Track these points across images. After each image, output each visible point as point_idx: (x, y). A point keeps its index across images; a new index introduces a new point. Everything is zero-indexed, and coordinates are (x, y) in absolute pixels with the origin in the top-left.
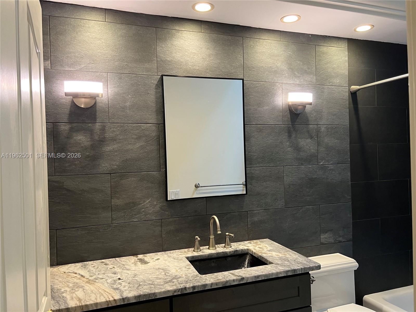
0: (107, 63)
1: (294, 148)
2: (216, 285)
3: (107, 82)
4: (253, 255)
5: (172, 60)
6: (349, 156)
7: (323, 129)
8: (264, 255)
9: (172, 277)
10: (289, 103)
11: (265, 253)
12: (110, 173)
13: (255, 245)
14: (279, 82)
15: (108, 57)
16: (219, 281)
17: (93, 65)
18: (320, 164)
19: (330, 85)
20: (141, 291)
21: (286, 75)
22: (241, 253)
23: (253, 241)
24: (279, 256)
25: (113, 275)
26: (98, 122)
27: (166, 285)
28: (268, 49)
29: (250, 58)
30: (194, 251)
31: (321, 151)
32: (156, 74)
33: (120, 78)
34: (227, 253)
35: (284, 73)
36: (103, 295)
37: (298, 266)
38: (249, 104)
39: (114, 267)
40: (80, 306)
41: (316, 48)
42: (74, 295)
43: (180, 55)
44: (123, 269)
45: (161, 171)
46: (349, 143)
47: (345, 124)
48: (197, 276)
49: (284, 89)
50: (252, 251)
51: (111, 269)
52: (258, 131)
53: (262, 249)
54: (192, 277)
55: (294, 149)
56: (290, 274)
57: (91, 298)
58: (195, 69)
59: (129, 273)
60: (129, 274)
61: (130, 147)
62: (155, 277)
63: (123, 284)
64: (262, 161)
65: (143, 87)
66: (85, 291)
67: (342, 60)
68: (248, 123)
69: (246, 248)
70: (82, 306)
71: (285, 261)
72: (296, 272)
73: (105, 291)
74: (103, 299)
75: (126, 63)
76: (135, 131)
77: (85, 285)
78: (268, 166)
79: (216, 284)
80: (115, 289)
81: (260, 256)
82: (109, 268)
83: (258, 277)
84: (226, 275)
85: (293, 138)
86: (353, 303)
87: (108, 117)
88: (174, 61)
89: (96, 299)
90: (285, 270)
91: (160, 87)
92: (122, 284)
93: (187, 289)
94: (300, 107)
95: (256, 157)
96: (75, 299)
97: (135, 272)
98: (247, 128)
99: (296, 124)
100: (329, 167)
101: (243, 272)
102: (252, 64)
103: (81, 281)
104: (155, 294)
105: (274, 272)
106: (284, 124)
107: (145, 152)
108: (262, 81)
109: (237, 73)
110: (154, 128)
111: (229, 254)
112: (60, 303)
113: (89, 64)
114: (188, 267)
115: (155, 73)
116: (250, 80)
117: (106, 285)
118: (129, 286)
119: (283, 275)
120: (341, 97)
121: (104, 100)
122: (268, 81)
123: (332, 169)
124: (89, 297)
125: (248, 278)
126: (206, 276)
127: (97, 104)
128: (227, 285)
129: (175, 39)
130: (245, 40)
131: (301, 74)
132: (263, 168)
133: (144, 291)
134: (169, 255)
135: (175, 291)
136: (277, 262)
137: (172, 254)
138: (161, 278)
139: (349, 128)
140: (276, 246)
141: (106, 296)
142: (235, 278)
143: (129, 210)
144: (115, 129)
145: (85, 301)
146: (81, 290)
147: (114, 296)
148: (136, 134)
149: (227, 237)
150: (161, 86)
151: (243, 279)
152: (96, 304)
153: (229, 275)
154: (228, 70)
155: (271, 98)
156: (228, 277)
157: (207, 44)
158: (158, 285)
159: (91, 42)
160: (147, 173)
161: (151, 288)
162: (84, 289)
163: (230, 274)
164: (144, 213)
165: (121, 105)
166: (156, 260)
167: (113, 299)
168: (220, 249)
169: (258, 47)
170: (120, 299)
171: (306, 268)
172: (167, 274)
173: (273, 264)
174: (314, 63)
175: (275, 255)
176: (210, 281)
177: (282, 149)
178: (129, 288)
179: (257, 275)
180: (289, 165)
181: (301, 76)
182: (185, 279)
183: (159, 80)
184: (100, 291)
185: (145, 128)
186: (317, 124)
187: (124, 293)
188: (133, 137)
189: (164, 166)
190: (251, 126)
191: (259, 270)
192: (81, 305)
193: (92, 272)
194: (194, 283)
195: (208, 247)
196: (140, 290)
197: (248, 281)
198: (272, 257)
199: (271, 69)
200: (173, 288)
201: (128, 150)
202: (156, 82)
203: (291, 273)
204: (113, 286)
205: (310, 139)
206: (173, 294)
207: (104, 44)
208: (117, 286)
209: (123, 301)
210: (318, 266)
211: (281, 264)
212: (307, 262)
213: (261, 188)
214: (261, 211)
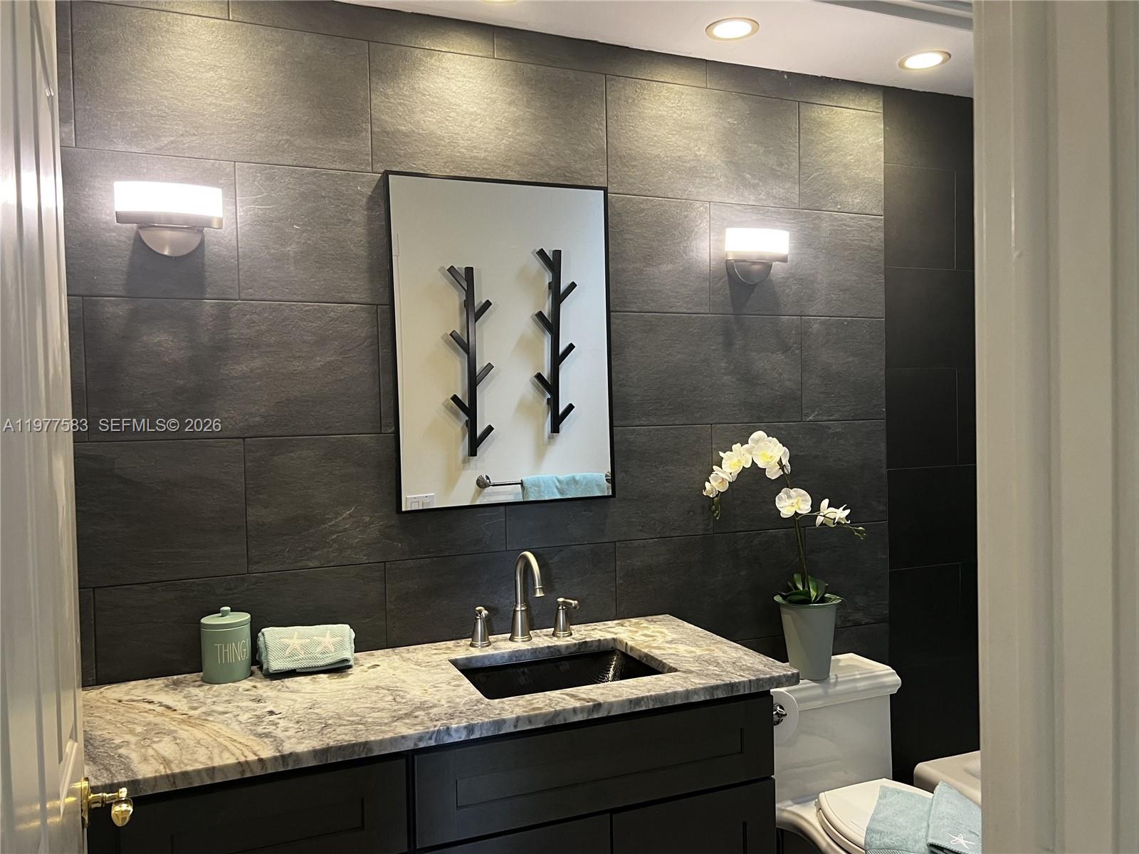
0: (233, 135)
1: (738, 376)
2: (527, 723)
3: (233, 187)
4: (629, 653)
5: (414, 131)
6: (884, 399)
7: (816, 327)
8: (656, 653)
9: (414, 706)
10: (727, 255)
11: (659, 648)
12: (242, 436)
13: (635, 629)
14: (702, 198)
15: (237, 118)
16: (537, 712)
17: (194, 138)
18: (808, 420)
19: (836, 210)
20: (329, 738)
21: (721, 180)
22: (596, 649)
23: (630, 621)
24: (695, 652)
25: (254, 705)
26: (207, 296)
27: (395, 724)
28: (674, 109)
29: (624, 131)
30: (472, 645)
31: (811, 385)
32: (369, 169)
33: (271, 178)
34: (559, 651)
35: (714, 175)
36: (228, 750)
37: (741, 676)
38: (622, 257)
39: (255, 687)
40: (168, 776)
41: (801, 110)
42: (150, 752)
43: (434, 118)
44: (279, 690)
45: (383, 432)
46: (884, 364)
47: (872, 315)
48: (478, 701)
49: (713, 219)
50: (625, 645)
51: (248, 690)
52: (644, 330)
53: (651, 639)
54: (465, 704)
55: (738, 380)
56: (720, 695)
57: (196, 756)
58: (476, 158)
59: (297, 698)
60: (296, 701)
61: (298, 366)
62: (368, 708)
63: (282, 723)
64: (656, 409)
65: (333, 204)
66: (178, 741)
67: (868, 143)
68: (618, 309)
69: (609, 636)
70: (174, 775)
71: (710, 664)
72: (735, 689)
73: (235, 741)
74: (228, 758)
75: (288, 137)
76: (312, 322)
77: (178, 729)
78: (670, 423)
79: (530, 719)
80: (260, 735)
81: (647, 655)
82: (240, 689)
83: (638, 701)
84: (554, 697)
85: (738, 351)
86: (884, 779)
87: (237, 282)
88: (419, 134)
89: (211, 758)
90: (708, 685)
91: (380, 205)
92: (278, 724)
93: (453, 733)
94: (756, 267)
96: (153, 761)
97: (314, 697)
98: (617, 321)
99: (745, 311)
100: (830, 428)
101: (600, 691)
102: (630, 149)
103: (167, 719)
104: (367, 746)
105: (679, 689)
106: (715, 312)
107: (340, 380)
108: (656, 195)
109: (590, 171)
110: (364, 315)
111: (565, 653)
112: (113, 769)
113: (182, 135)
114: (458, 683)
115: (368, 164)
116: (625, 192)
117: (237, 728)
118: (298, 728)
119: (702, 698)
120: (865, 243)
121: (226, 235)
122: (672, 196)
123: (837, 433)
124: (192, 754)
125: (611, 704)
126: (503, 702)
127: (206, 246)
128: (557, 723)
129: (422, 74)
130: (612, 82)
131: (760, 180)
132: (658, 429)
133: (339, 738)
134: (406, 655)
135: (420, 738)
136: (688, 666)
137: (413, 652)
138: (384, 709)
139: (884, 324)
140: (689, 631)
141: (238, 753)
142: (578, 704)
143: (297, 538)
144: (255, 317)
145: (180, 763)
146: (167, 739)
147: (258, 750)
148: (313, 330)
149: (560, 608)
150: (382, 203)
151: (598, 706)
152: (211, 771)
153: (564, 699)
154: (566, 163)
155: (680, 242)
156: (559, 702)
157: (510, 90)
158: (374, 723)
159: (187, 76)
160: (345, 438)
161: (356, 730)
162: (175, 738)
163: (564, 696)
164: (336, 546)
165: (273, 251)
166: (369, 668)
167: (257, 758)
168: (542, 640)
169: (647, 104)
170: (275, 758)
171: (762, 679)
172: (398, 699)
173: (679, 671)
174: (794, 151)
175: (686, 651)
176: (512, 712)
177: (708, 379)
178: (298, 732)
179: (635, 696)
180: (726, 421)
181: (761, 184)
182: (448, 709)
183: (377, 184)
184: (221, 740)
185: (339, 315)
186: (802, 314)
187: (284, 744)
188: (305, 338)
189: (392, 420)
190: (627, 315)
191: (641, 687)
192: (169, 772)
193: (195, 698)
194: (471, 717)
195: (509, 635)
196: (328, 736)
197: (612, 714)
198: (677, 655)
199: (680, 164)
200: (415, 730)
201: (292, 373)
202: (368, 191)
203: (724, 693)
204: (255, 730)
205: (782, 353)
206: (415, 745)
207: (224, 81)
208: (264, 728)
209: (284, 762)
210: (793, 674)
211: (700, 670)
212: (765, 667)
213: (652, 480)
214: (651, 541)
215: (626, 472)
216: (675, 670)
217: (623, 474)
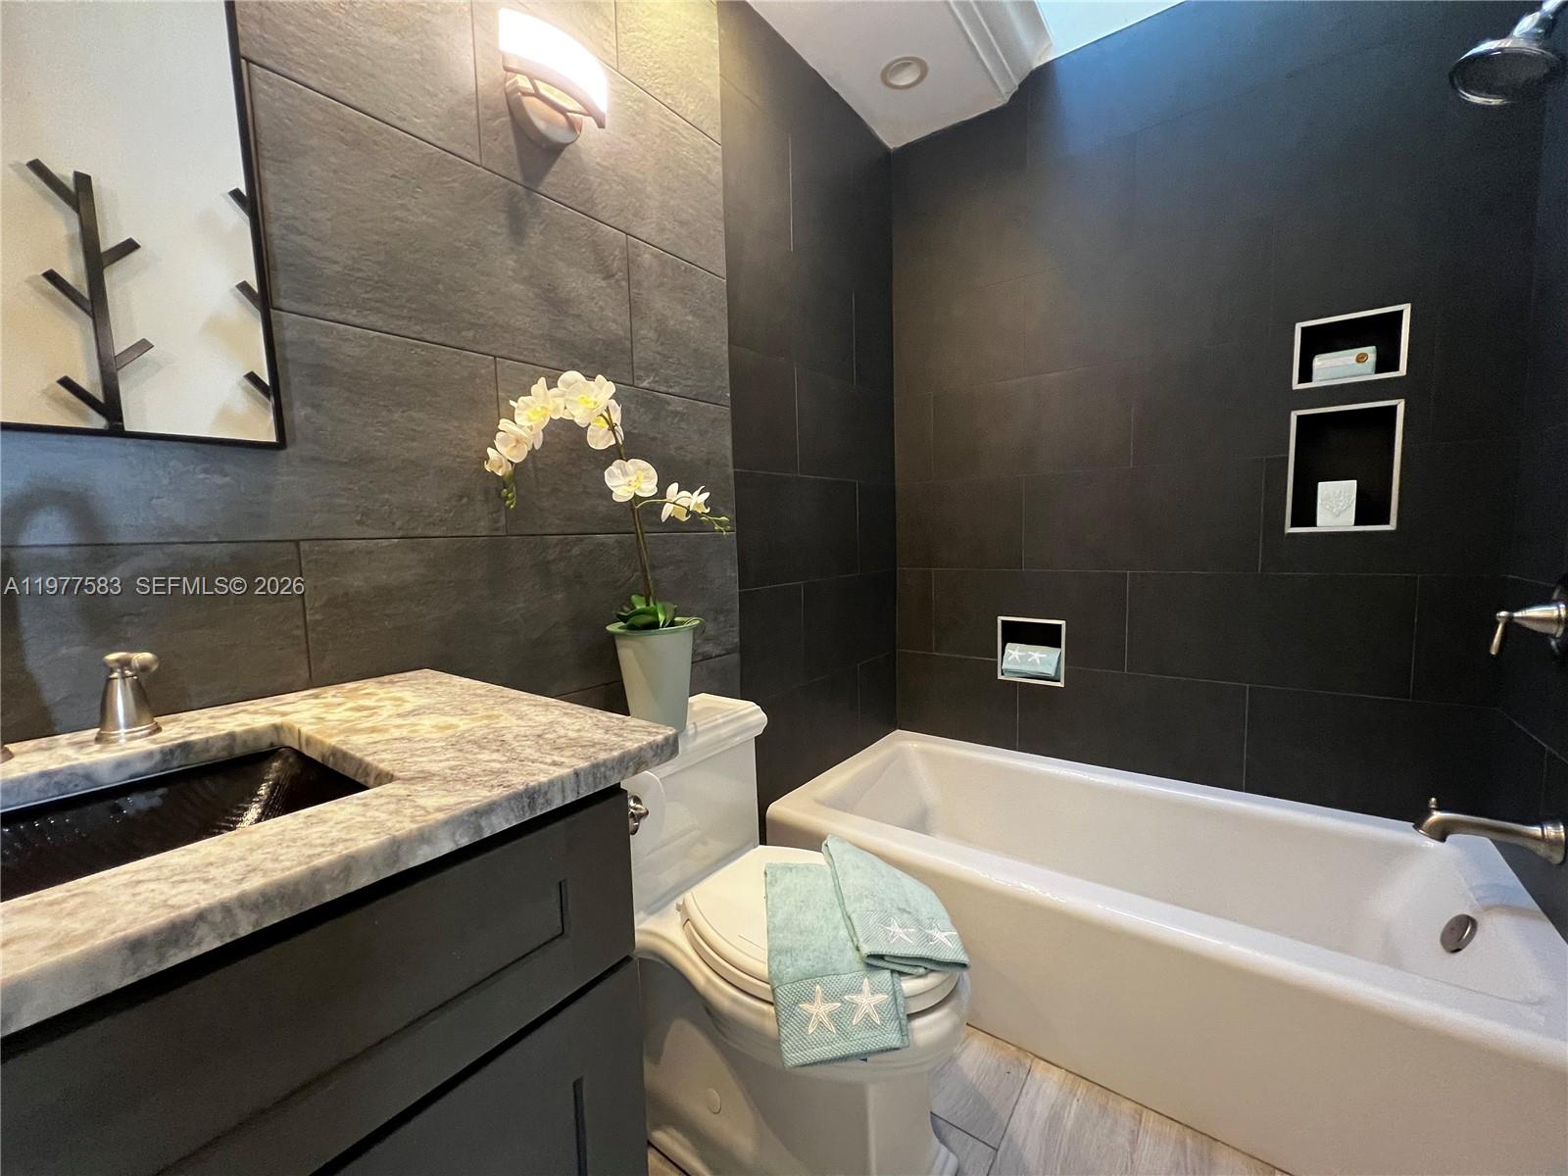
1: (536, 290)
4: (305, 751)
6: (728, 382)
7: (647, 257)
8: (361, 743)
11: (372, 730)
13: (339, 702)
18: (641, 385)
23: (338, 687)
24: (456, 727)
31: (643, 338)
37: (554, 764)
46: (727, 338)
47: (713, 271)
53: (363, 713)
55: (537, 296)
56: (500, 824)
67: (701, 35)
69: (264, 722)
71: (484, 748)
72: (541, 801)
78: (414, 336)
81: (335, 752)
85: (534, 249)
86: (751, 847)
90: (465, 807)
95: (337, 268)
99: (540, 189)
100: (669, 404)
106: (489, 168)
123: (678, 413)
132: (388, 341)
136: (425, 763)
139: (724, 289)
149: (115, 676)
171: (605, 763)
173: (393, 781)
177: (486, 278)
180: (521, 358)
186: (627, 231)
203: (512, 817)
205: (604, 279)
210: (667, 739)
211: (451, 769)
212: (607, 732)
213: (380, 431)
214: (385, 543)
215: (317, 407)
216: (390, 778)
217: (309, 410)
